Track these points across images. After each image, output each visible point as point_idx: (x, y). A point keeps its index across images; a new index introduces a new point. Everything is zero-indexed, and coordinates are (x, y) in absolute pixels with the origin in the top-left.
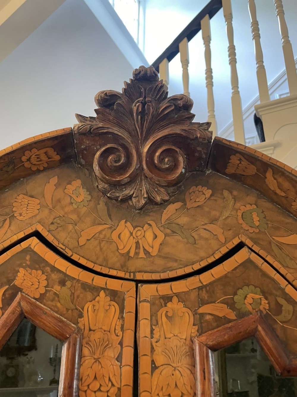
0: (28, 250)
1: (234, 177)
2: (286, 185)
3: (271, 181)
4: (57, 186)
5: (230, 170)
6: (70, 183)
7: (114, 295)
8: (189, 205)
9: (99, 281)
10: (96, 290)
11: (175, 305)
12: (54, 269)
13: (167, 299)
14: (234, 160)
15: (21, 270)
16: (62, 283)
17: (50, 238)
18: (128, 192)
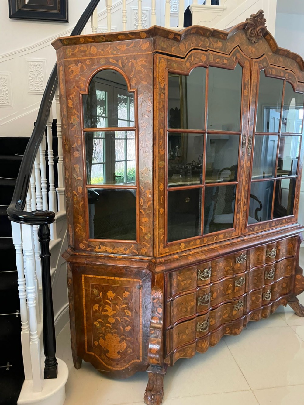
0: (237, 49)
1: (266, 39)
2: (273, 43)
3: (271, 42)
4: (241, 35)
5: (266, 37)
6: (243, 34)
7: (248, 60)
8: (259, 44)
9: (247, 57)
10: (246, 59)
11: (257, 63)
12: (241, 54)
13: (256, 62)
14: (268, 35)
15: (237, 53)
16: (242, 57)
17: (240, 47)
18: (252, 39)
